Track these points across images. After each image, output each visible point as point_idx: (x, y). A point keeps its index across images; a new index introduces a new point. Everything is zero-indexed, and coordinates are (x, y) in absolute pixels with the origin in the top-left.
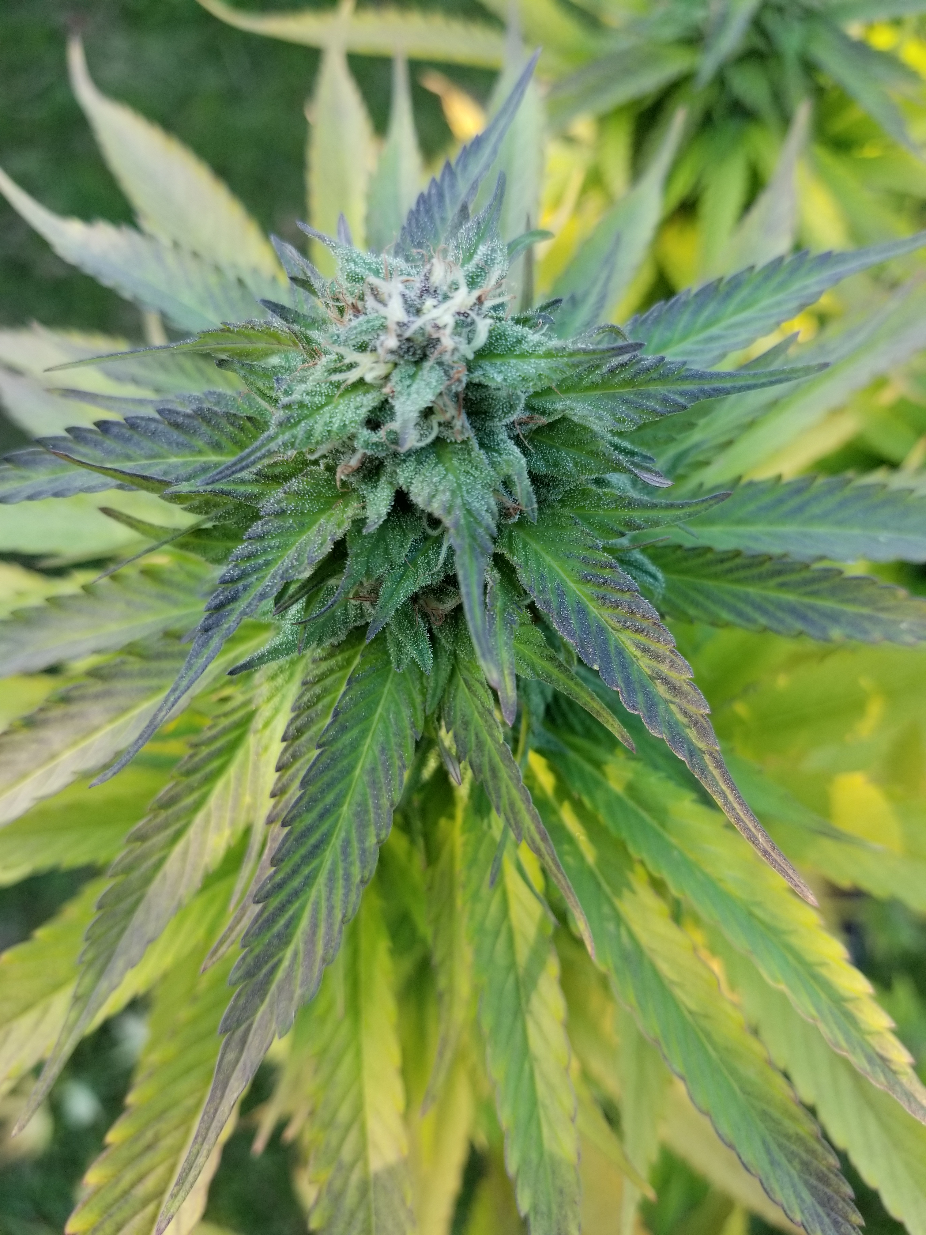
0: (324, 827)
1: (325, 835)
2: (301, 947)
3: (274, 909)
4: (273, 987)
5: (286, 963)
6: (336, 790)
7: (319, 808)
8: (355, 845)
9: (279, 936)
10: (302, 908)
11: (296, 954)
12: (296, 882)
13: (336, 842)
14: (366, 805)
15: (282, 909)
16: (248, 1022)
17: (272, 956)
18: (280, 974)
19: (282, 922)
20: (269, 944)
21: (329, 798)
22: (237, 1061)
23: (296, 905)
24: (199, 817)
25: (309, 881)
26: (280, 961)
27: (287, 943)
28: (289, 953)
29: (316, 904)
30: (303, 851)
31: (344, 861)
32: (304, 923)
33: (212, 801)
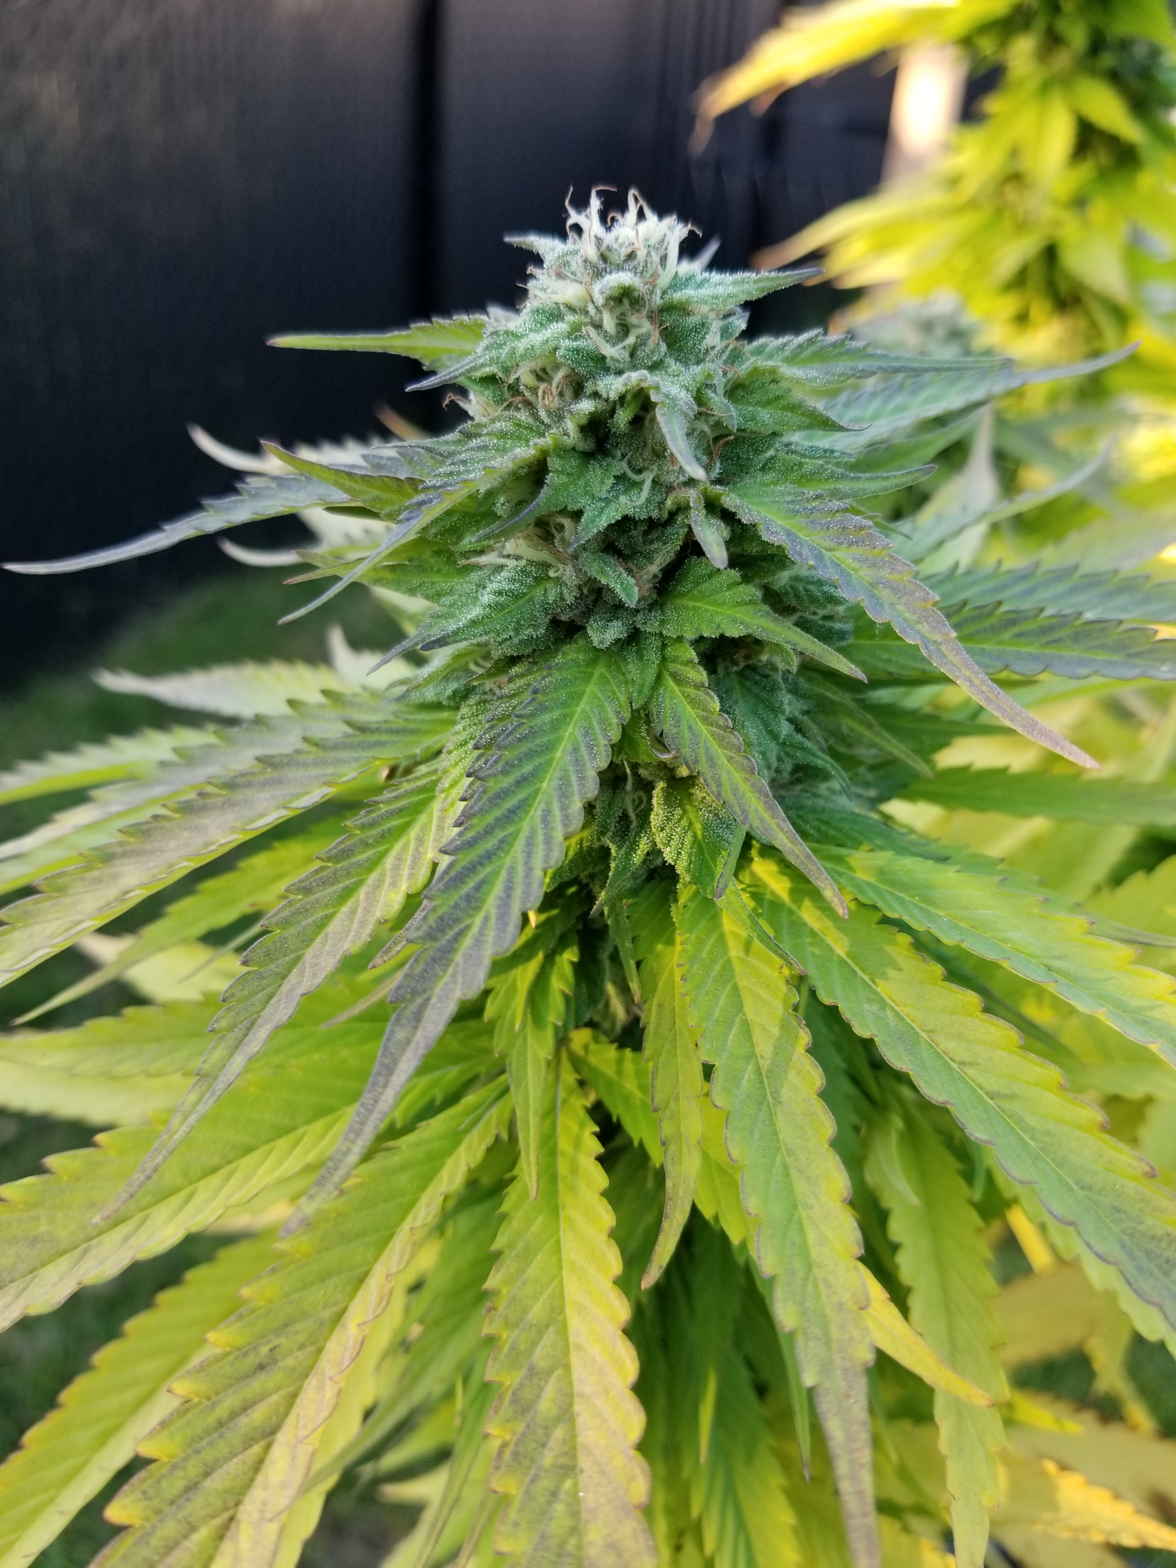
0: (521, 795)
1: (523, 801)
2: (493, 912)
3: (462, 868)
4: (458, 958)
5: (475, 930)
6: (537, 761)
7: (516, 775)
8: (557, 813)
9: (468, 898)
10: (495, 873)
11: (486, 919)
12: (489, 844)
13: (536, 813)
14: (569, 780)
15: (472, 869)
16: (425, 996)
17: (457, 920)
18: (467, 941)
19: (471, 884)
20: (456, 906)
21: (528, 768)
22: (408, 1041)
23: (489, 869)
24: (372, 878)
25: (504, 845)
26: (468, 928)
27: (478, 909)
28: (478, 920)
29: (511, 871)
30: (497, 813)
31: (546, 827)
32: (498, 889)
33: (389, 861)
